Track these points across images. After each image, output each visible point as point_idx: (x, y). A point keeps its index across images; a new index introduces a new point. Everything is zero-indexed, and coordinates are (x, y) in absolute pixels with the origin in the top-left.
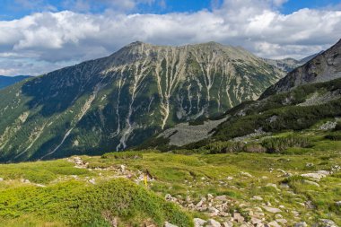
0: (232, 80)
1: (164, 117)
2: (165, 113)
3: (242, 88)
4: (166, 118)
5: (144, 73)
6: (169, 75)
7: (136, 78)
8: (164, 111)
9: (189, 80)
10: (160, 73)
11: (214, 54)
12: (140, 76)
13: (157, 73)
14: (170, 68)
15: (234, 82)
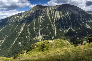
0: (78, 16)
1: (55, 31)
2: (55, 29)
3: (83, 18)
4: (56, 31)
5: (43, 15)
6: (53, 15)
7: (40, 17)
8: (54, 29)
9: (61, 17)
10: (49, 15)
11: (68, 8)
12: (42, 17)
13: (48, 15)
14: (53, 13)
15: (79, 17)
